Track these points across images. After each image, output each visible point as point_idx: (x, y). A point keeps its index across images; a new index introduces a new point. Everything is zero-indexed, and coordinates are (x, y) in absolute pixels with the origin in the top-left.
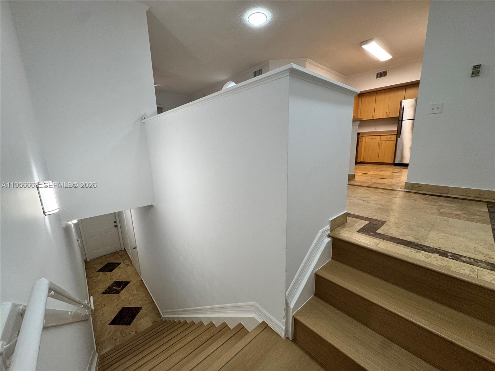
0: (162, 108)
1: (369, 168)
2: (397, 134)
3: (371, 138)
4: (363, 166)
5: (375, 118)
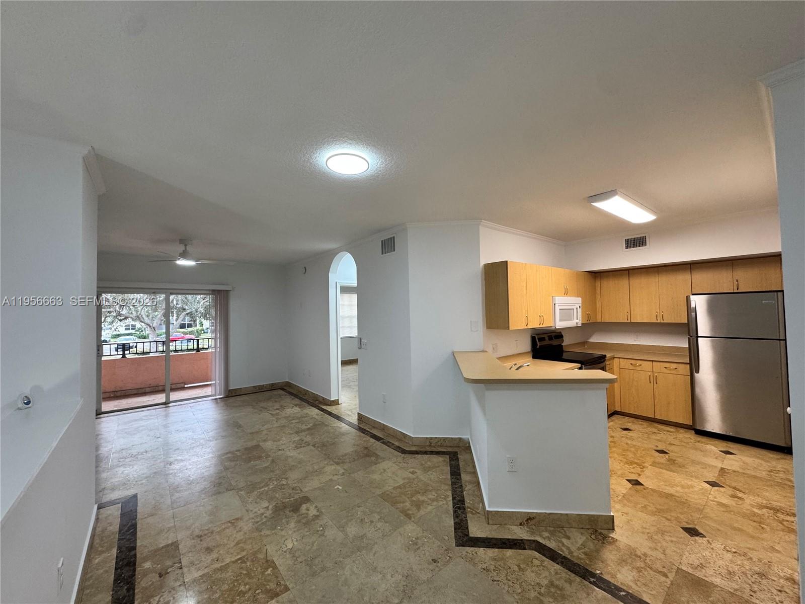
0: (227, 292)
1: (639, 444)
2: (690, 364)
3: (631, 364)
4: (624, 430)
5: (632, 321)
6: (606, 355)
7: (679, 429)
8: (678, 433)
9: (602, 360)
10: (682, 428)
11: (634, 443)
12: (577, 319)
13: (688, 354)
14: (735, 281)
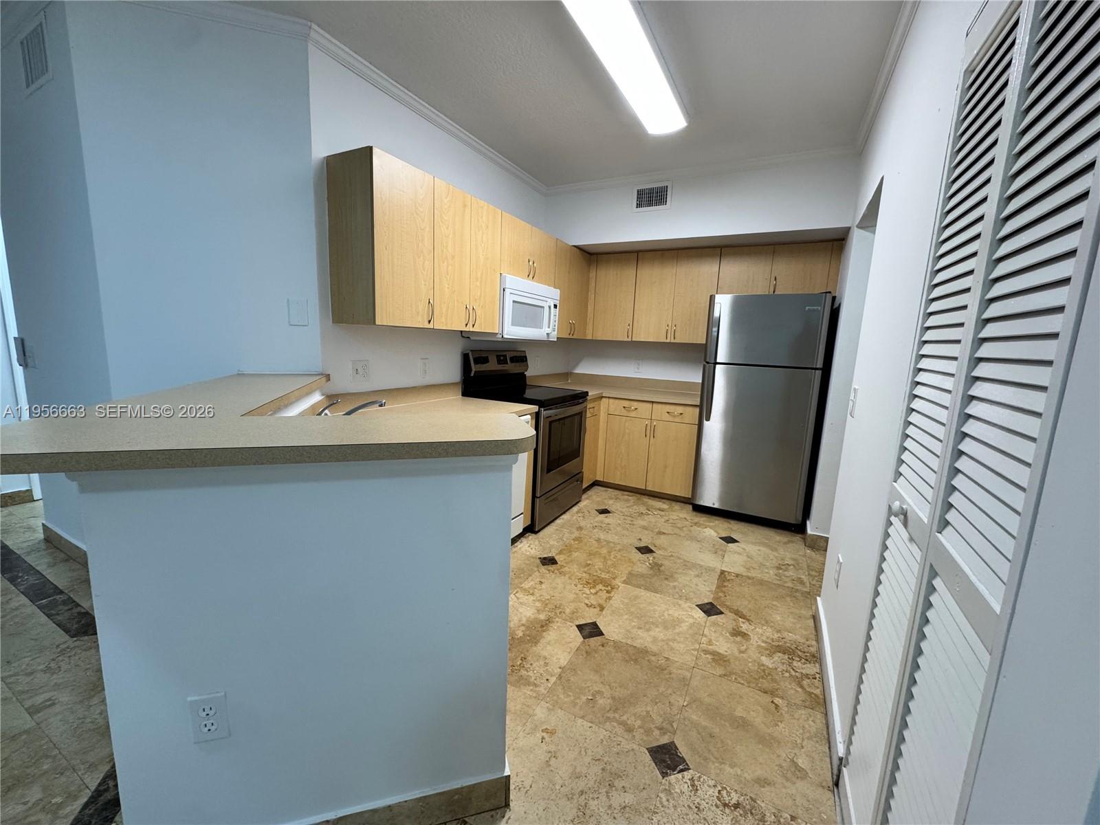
1: (616, 539)
2: (701, 407)
3: (624, 407)
4: (600, 513)
5: (633, 340)
6: (587, 392)
7: (674, 504)
8: (672, 511)
9: (581, 401)
10: (678, 501)
11: (610, 537)
12: (549, 327)
13: (700, 393)
14: (773, 279)
